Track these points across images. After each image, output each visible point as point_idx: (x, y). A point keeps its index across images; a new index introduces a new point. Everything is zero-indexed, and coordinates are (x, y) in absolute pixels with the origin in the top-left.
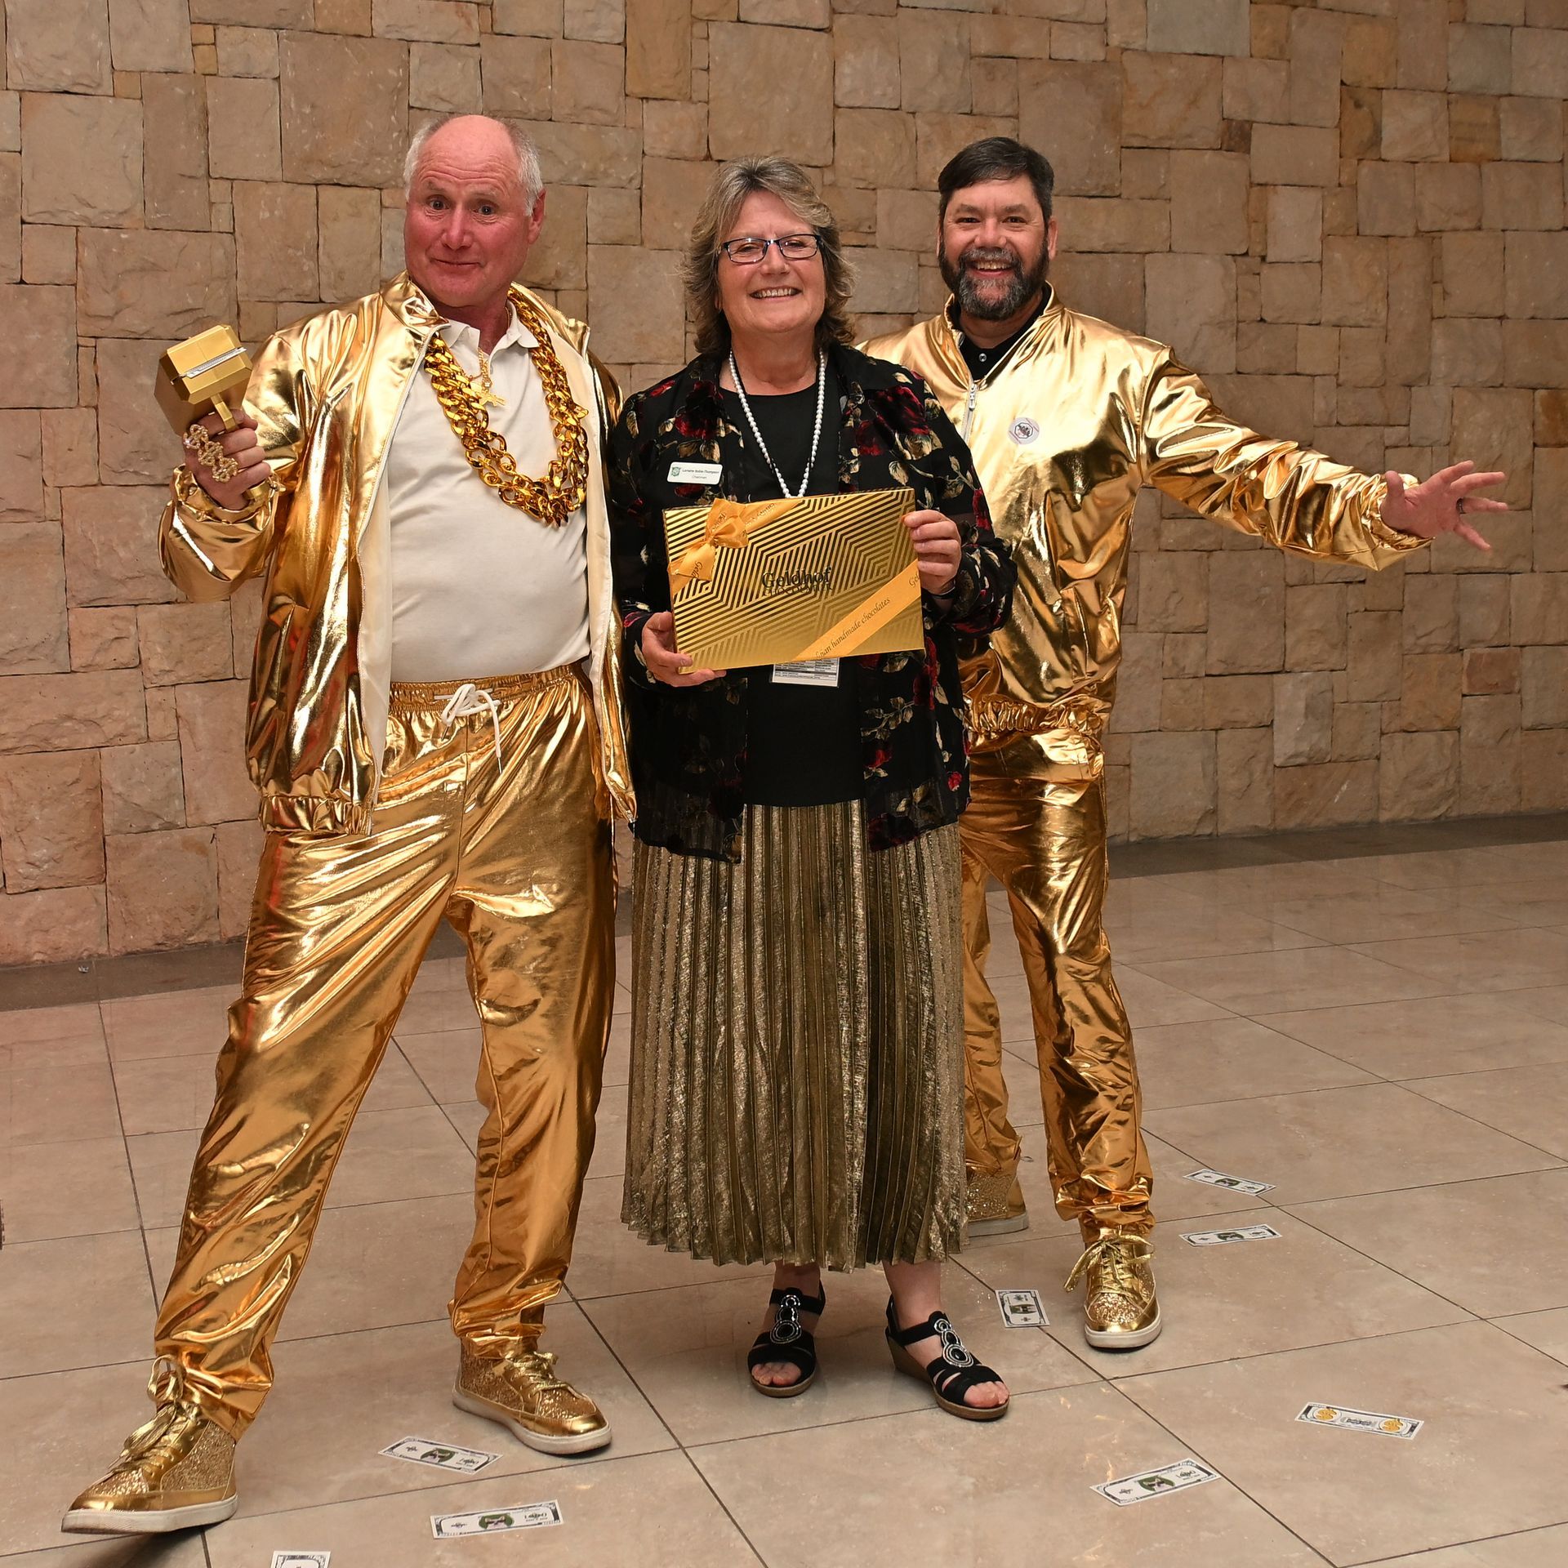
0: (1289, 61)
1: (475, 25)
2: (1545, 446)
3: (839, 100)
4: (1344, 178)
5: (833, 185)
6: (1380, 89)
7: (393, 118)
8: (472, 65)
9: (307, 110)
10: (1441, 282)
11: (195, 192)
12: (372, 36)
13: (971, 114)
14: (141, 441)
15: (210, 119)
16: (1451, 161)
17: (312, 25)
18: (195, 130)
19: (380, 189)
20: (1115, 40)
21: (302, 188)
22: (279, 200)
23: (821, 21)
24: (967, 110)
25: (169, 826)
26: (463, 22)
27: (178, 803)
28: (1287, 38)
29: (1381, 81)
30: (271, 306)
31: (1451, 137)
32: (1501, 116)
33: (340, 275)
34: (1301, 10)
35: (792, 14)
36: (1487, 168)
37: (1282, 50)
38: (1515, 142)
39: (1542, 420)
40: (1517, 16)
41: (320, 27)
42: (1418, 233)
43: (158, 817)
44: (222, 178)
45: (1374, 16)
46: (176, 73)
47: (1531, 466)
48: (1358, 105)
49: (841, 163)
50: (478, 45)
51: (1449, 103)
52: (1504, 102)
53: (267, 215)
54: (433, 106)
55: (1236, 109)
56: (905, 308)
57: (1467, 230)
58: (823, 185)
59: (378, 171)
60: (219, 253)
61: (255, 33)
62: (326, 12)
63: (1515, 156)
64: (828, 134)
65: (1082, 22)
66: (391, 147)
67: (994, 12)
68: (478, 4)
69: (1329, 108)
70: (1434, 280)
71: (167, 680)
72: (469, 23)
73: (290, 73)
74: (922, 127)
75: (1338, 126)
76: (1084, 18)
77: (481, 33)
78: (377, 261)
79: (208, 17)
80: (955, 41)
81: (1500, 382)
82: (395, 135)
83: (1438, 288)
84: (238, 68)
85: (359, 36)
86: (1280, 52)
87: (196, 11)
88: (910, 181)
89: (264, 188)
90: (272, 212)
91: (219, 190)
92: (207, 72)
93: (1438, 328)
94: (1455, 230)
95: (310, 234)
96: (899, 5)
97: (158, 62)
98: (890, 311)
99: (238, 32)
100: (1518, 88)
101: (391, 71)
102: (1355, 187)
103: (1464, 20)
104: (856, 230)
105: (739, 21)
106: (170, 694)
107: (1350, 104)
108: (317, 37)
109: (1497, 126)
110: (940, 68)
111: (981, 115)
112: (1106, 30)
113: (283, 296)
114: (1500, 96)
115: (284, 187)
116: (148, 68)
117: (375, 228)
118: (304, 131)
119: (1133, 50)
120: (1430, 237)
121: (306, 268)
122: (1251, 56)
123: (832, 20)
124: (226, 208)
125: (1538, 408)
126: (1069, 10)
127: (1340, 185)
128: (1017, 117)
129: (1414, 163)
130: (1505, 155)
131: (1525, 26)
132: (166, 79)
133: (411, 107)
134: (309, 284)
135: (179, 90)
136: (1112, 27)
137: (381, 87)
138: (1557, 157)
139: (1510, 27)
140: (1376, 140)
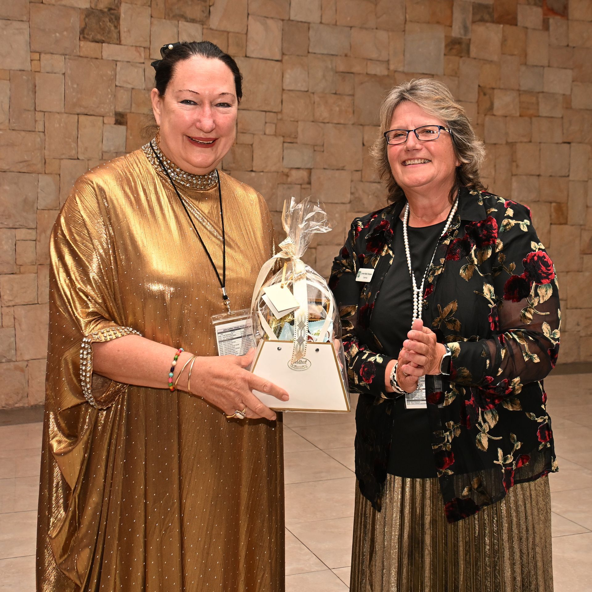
0: (459, 77)
1: (143, 55)
2: (555, 224)
3: (285, 87)
4: (479, 122)
5: (281, 120)
6: (493, 89)
7: (109, 90)
8: (141, 71)
9: (75, 86)
10: (515, 161)
11: (30, 116)
12: (102, 59)
13: (335, 94)
14: (4, 211)
15: (37, 88)
16: (520, 116)
17: (78, 54)
18: (30, 93)
19: (103, 117)
20: (392, 67)
21: (72, 116)
22: (63, 120)
23: (278, 57)
24: (334, 92)
25: (9, 361)
26: (138, 54)
27: (13, 352)
28: (458, 68)
29: (494, 86)
30: (58, 161)
31: (520, 107)
32: (540, 100)
33: (86, 149)
34: (463, 58)
35: (267, 55)
36: (534, 119)
37: (456, 73)
38: (544, 110)
39: (554, 215)
40: (546, 63)
41: (82, 54)
42: (507, 143)
43: (5, 357)
44: (41, 111)
45: (491, 61)
46: (24, 71)
47: (549, 232)
48: (485, 95)
49: (284, 111)
50: (144, 63)
51: (520, 95)
52: (541, 95)
53: (58, 125)
54: (125, 85)
56: (309, 166)
57: (526, 142)
58: (277, 119)
59: (102, 110)
60: (39, 139)
61: (55, 56)
62: (84, 49)
63: (544, 115)
64: (280, 100)
65: (379, 61)
66: (108, 101)
67: (346, 56)
68: (144, 48)
69: (473, 96)
70: (513, 160)
71: (11, 304)
72: (140, 55)
73: (69, 72)
74: (316, 98)
75: (477, 102)
76: (380, 59)
77: (145, 59)
78: (100, 145)
79: (37, 50)
80: (330, 66)
81: (537, 199)
82: (110, 96)
83: (514, 164)
84: (48, 69)
85: (97, 59)
86: (455, 74)
87: (32, 47)
88: (311, 119)
89: (57, 116)
90: (60, 125)
91: (39, 116)
92: (36, 70)
93: (514, 179)
94: (521, 142)
95: (75, 133)
96: (309, 52)
97: (17, 66)
98: (303, 167)
99: (48, 56)
100: (546, 90)
101: (109, 72)
102: (483, 125)
103: (525, 64)
104: (290, 136)
105: (246, 56)
106: (12, 309)
107: (482, 94)
108: (80, 59)
109: (538, 104)
110: (324, 76)
111: (340, 94)
112: (388, 64)
113: (63, 157)
114: (539, 93)
115: (65, 115)
116: (13, 69)
117: (100, 131)
118: (74, 94)
119: (399, 72)
120: (511, 145)
121: (72, 146)
122: (444, 75)
123: (282, 57)
124: (41, 123)
125: (553, 210)
126: (374, 55)
127: (477, 124)
128: (353, 95)
129: (506, 117)
130: (541, 115)
131: (549, 66)
132: (20, 73)
133: (116, 86)
134: (74, 152)
135: (24, 77)
136: (391, 62)
137: (104, 78)
138: (561, 116)
139: (543, 67)
140: (491, 107)
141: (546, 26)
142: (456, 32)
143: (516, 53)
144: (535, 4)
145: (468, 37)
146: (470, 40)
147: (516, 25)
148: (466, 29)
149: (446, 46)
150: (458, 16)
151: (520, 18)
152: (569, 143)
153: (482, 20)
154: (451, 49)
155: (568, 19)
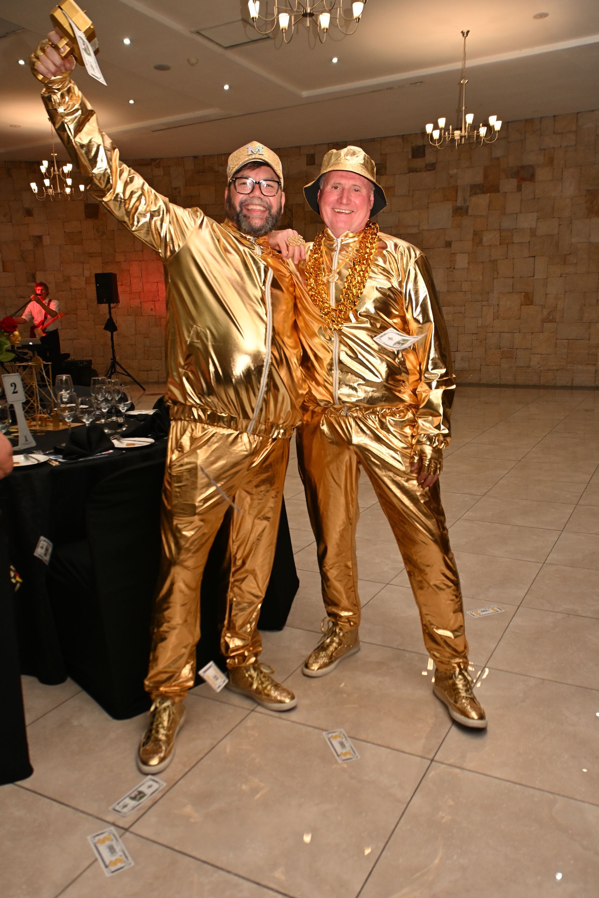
0: (461, 228)
2: (524, 305)
4: (474, 250)
6: (483, 231)
16: (500, 244)
20: (421, 228)
28: (461, 223)
29: (484, 229)
31: (500, 239)
32: (514, 233)
34: (464, 217)
36: (509, 245)
38: (517, 239)
39: (523, 299)
40: (519, 211)
42: (490, 261)
45: (482, 216)
47: (520, 310)
48: (476, 235)
51: (500, 232)
52: (515, 231)
55: (448, 239)
57: (504, 259)
63: (516, 242)
65: (414, 226)
67: (396, 226)
69: (470, 236)
70: (495, 270)
75: (473, 240)
81: (512, 291)
83: (496, 272)
86: (459, 226)
93: (496, 280)
94: (500, 259)
100: (518, 227)
102: (476, 252)
103: (504, 214)
109: (513, 236)
114: (513, 229)
119: (425, 230)
120: (494, 261)
122: (452, 228)
125: (522, 297)
126: (411, 224)
127: (472, 252)
129: (491, 246)
130: (514, 242)
131: (520, 213)
138: (528, 241)
139: (517, 214)
140: (481, 241)
141: (519, 189)
142: (460, 203)
143: (497, 208)
144: (512, 177)
145: (466, 205)
146: (468, 206)
147: (499, 192)
148: (465, 200)
149: (453, 212)
150: (460, 194)
151: (500, 188)
152: (535, 257)
153: (475, 194)
154: (456, 213)
155: (535, 182)
